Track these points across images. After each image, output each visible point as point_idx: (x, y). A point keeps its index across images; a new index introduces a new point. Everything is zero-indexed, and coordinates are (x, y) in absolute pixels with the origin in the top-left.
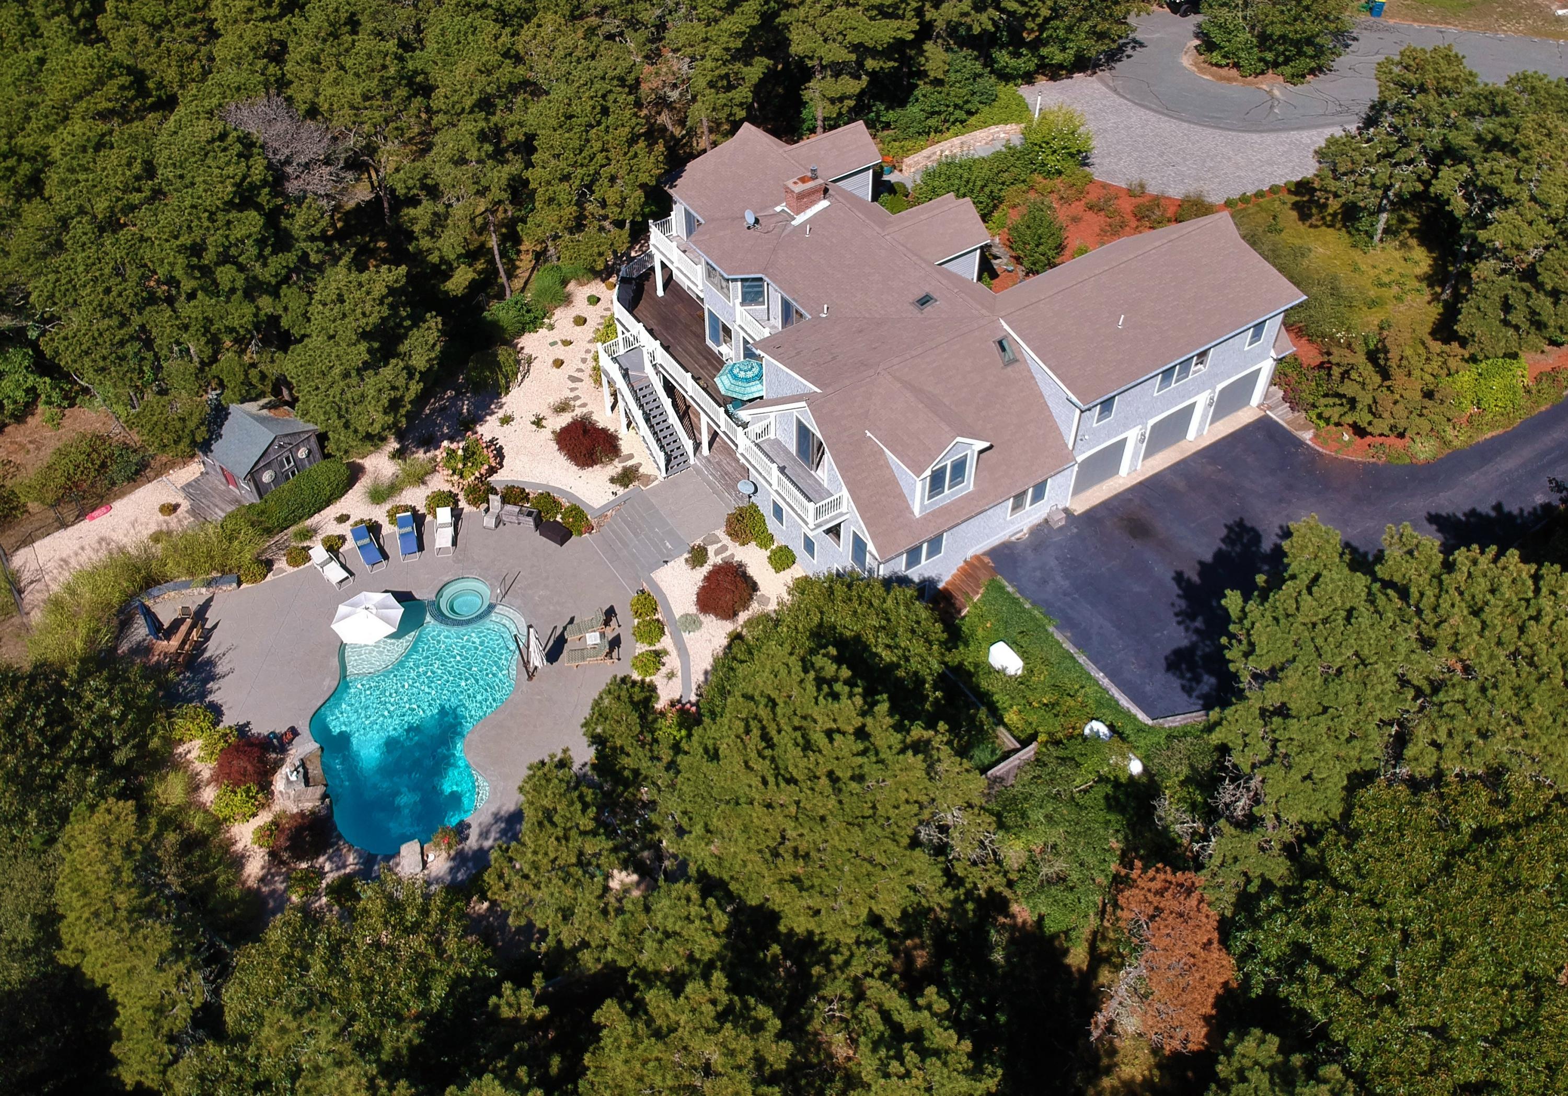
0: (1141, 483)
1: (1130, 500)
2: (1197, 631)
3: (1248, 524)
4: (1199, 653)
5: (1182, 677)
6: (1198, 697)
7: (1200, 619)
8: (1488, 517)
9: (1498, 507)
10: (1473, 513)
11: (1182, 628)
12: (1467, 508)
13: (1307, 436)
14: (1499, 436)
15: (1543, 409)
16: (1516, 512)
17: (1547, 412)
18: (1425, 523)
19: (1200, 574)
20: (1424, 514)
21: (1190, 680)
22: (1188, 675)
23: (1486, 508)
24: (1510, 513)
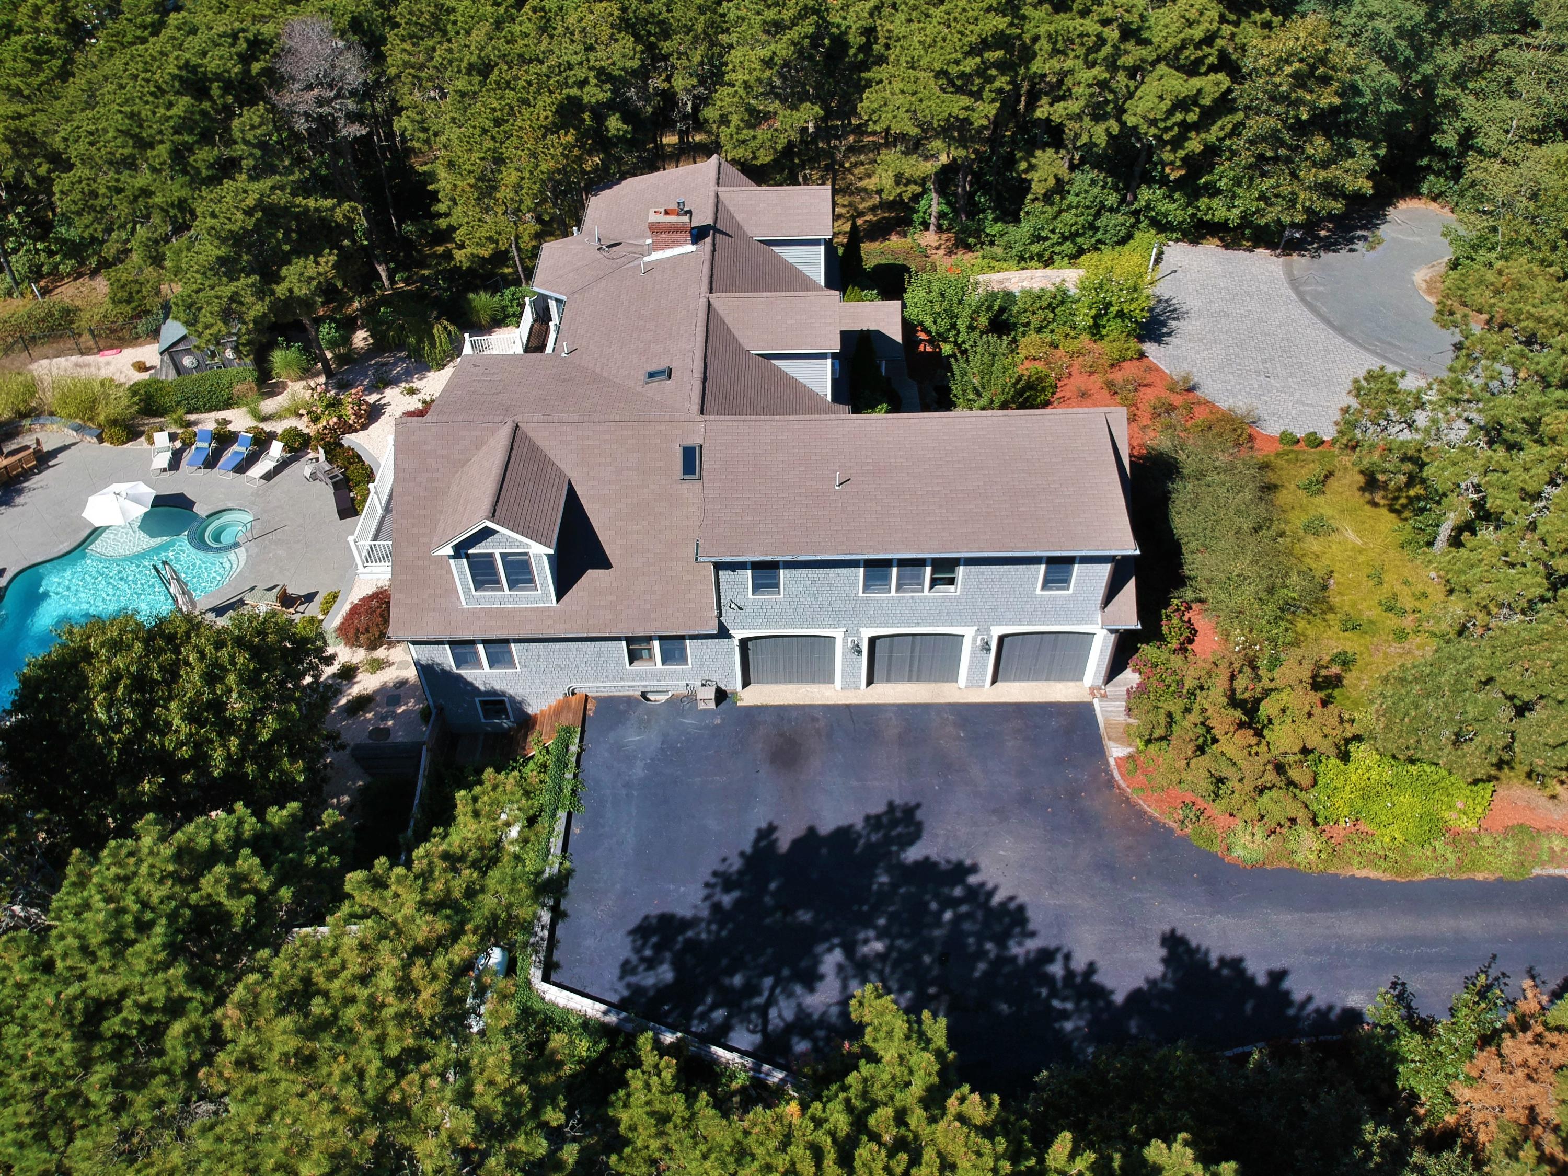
0: (848, 706)
1: (814, 719)
2: (716, 908)
3: (919, 815)
4: (690, 934)
5: (638, 950)
6: (629, 986)
7: (736, 894)
8: (1252, 980)
9: (1277, 976)
10: (1236, 964)
11: (703, 893)
12: (1233, 952)
13: (1116, 751)
14: (1378, 882)
15: (1480, 877)
16: (1298, 996)
17: (1484, 884)
18: (1157, 942)
19: (797, 844)
20: (1167, 928)
21: (643, 959)
22: (648, 953)
23: (1258, 970)
24: (1287, 993)
